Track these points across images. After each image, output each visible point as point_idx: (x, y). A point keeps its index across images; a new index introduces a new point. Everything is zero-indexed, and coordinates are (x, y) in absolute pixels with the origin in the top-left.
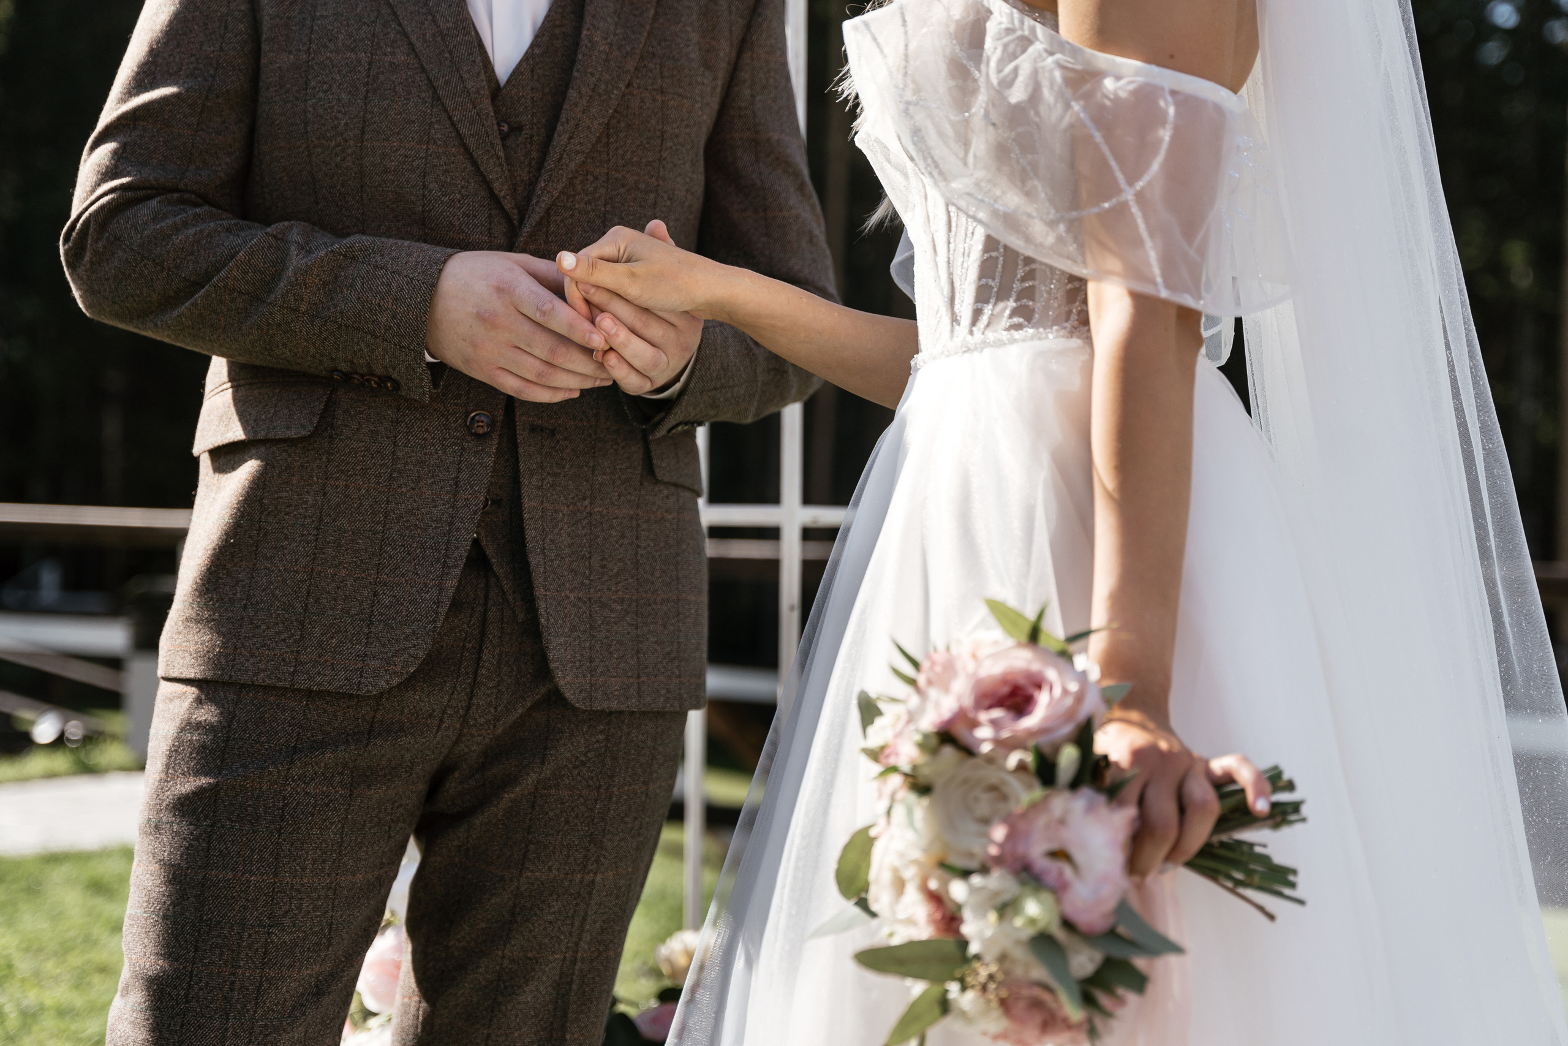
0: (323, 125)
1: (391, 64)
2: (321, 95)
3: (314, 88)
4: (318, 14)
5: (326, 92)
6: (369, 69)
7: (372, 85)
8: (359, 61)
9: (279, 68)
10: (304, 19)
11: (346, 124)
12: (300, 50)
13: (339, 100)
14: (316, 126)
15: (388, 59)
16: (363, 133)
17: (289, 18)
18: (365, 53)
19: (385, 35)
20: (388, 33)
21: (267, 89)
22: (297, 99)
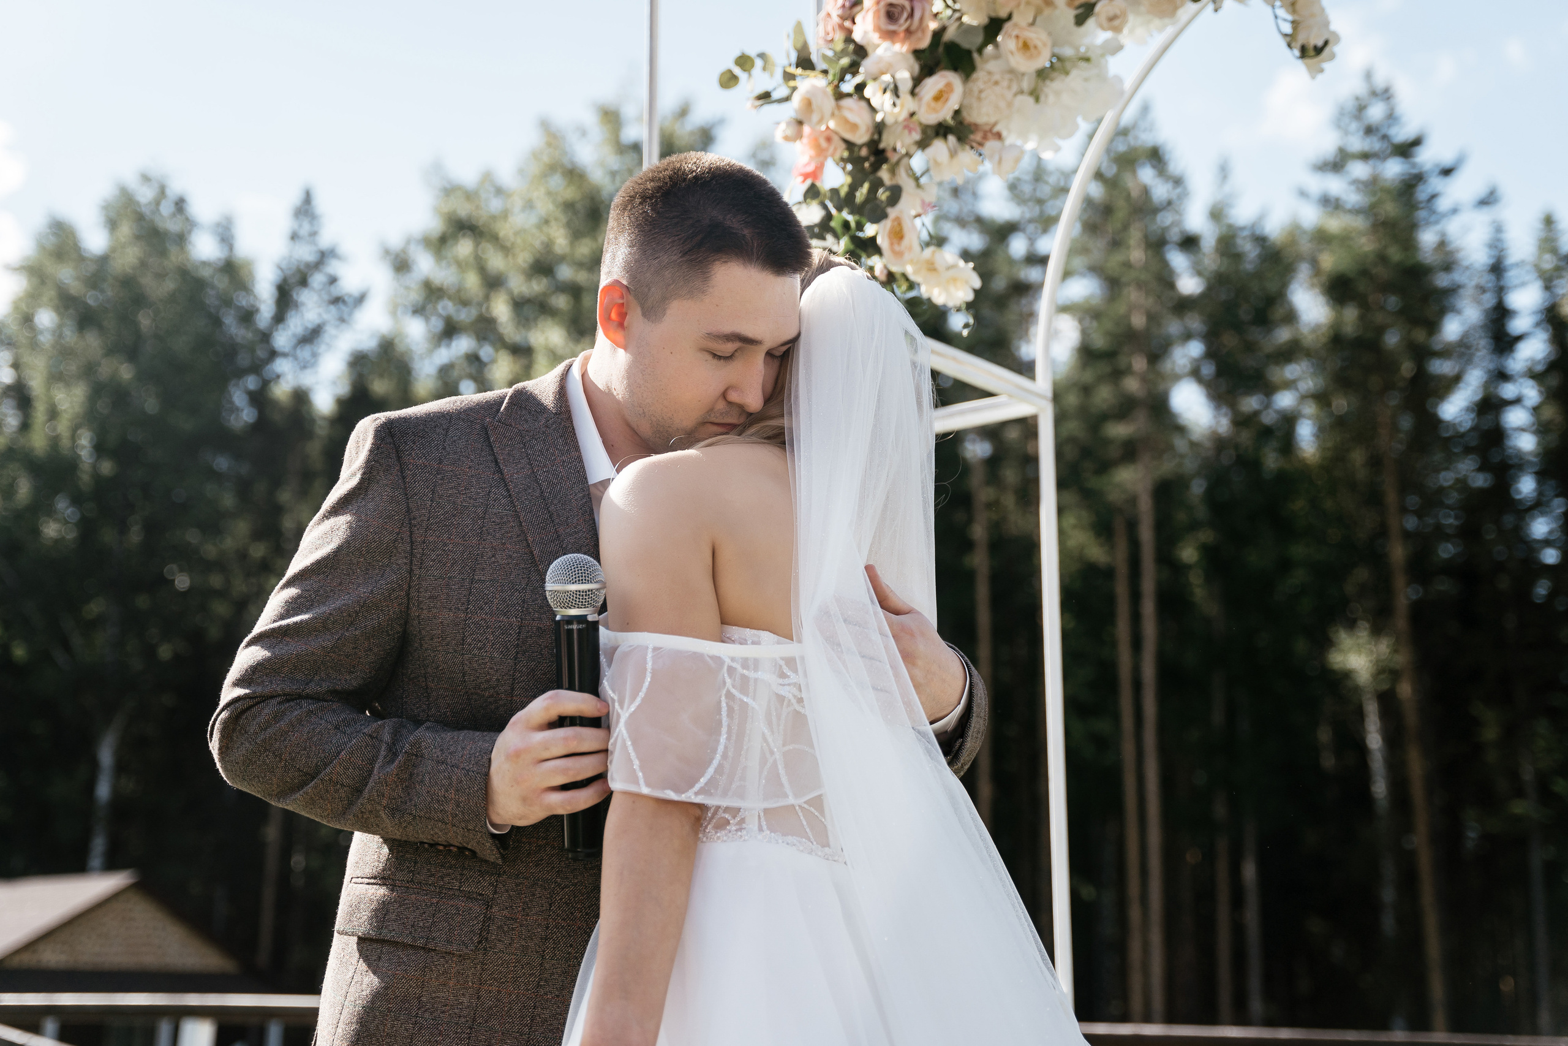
0: (478, 677)
1: (539, 628)
2: (476, 651)
3: (470, 645)
4: (476, 578)
5: (480, 649)
6: (519, 633)
7: (521, 647)
8: (511, 625)
9: (442, 622)
10: (463, 579)
11: (498, 680)
12: (459, 609)
13: (492, 658)
14: (472, 678)
15: (536, 623)
16: (513, 689)
17: (450, 578)
18: (516, 617)
19: (533, 601)
20: (536, 599)
21: (432, 639)
22: (455, 651)
